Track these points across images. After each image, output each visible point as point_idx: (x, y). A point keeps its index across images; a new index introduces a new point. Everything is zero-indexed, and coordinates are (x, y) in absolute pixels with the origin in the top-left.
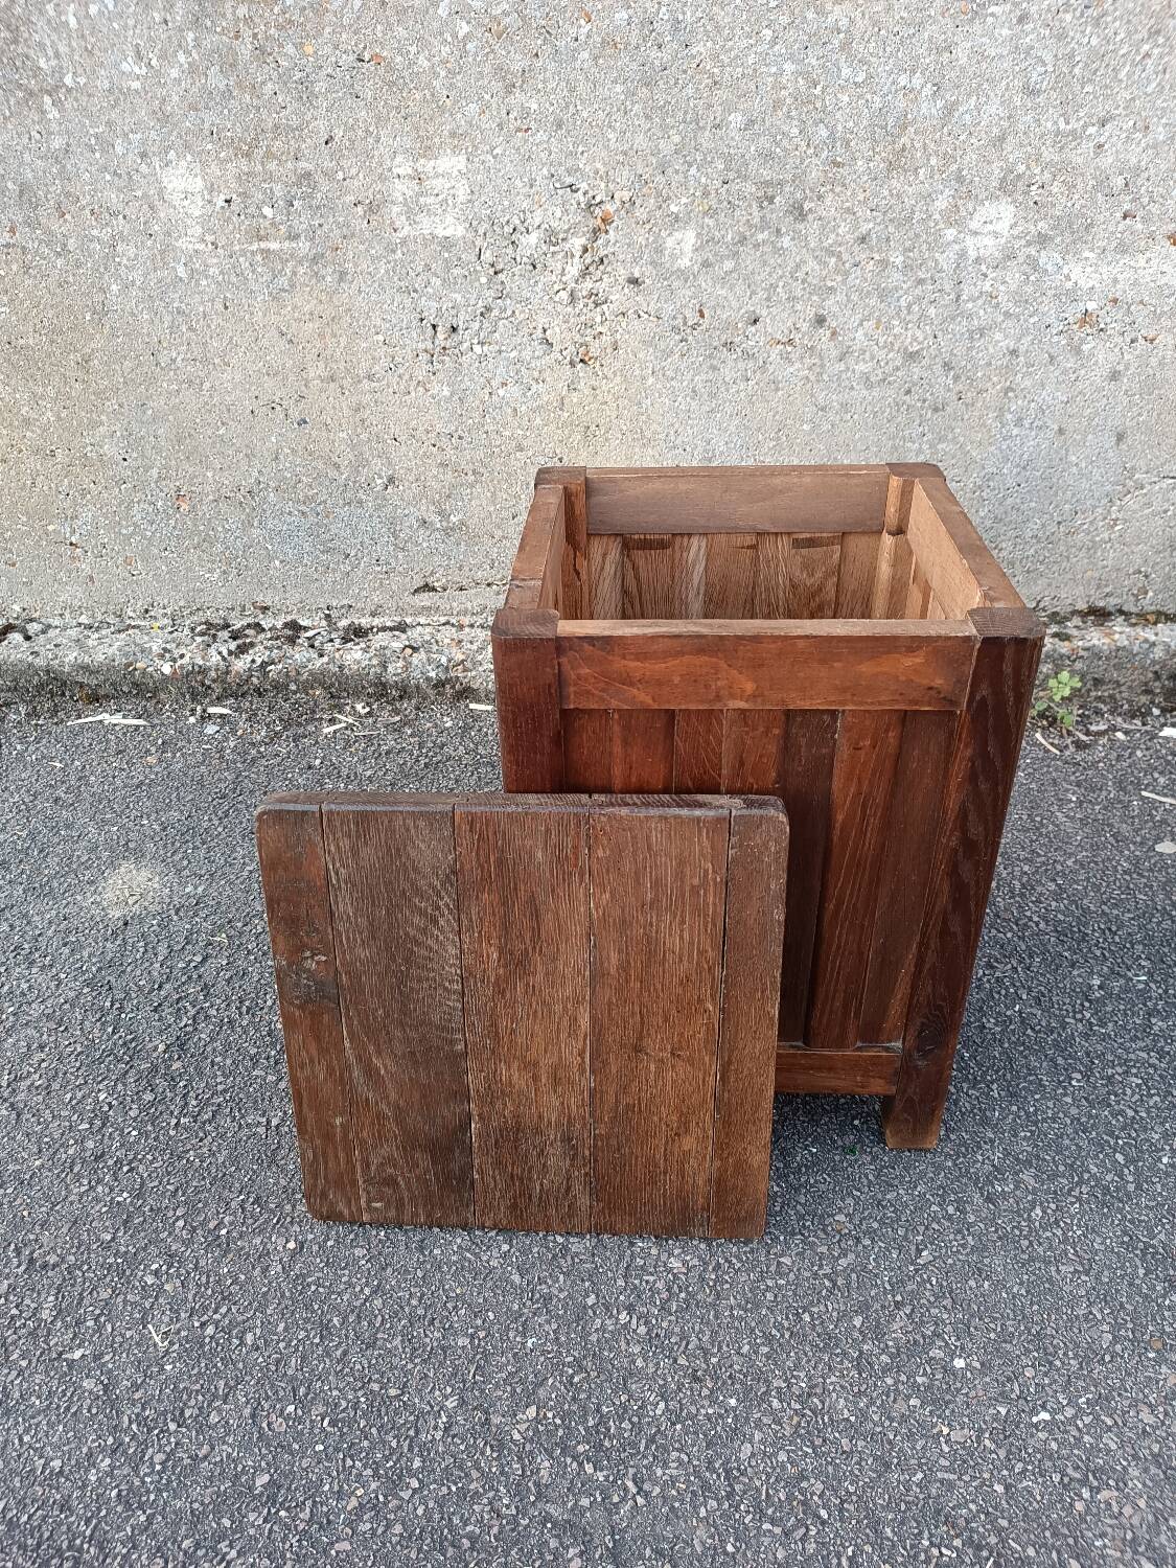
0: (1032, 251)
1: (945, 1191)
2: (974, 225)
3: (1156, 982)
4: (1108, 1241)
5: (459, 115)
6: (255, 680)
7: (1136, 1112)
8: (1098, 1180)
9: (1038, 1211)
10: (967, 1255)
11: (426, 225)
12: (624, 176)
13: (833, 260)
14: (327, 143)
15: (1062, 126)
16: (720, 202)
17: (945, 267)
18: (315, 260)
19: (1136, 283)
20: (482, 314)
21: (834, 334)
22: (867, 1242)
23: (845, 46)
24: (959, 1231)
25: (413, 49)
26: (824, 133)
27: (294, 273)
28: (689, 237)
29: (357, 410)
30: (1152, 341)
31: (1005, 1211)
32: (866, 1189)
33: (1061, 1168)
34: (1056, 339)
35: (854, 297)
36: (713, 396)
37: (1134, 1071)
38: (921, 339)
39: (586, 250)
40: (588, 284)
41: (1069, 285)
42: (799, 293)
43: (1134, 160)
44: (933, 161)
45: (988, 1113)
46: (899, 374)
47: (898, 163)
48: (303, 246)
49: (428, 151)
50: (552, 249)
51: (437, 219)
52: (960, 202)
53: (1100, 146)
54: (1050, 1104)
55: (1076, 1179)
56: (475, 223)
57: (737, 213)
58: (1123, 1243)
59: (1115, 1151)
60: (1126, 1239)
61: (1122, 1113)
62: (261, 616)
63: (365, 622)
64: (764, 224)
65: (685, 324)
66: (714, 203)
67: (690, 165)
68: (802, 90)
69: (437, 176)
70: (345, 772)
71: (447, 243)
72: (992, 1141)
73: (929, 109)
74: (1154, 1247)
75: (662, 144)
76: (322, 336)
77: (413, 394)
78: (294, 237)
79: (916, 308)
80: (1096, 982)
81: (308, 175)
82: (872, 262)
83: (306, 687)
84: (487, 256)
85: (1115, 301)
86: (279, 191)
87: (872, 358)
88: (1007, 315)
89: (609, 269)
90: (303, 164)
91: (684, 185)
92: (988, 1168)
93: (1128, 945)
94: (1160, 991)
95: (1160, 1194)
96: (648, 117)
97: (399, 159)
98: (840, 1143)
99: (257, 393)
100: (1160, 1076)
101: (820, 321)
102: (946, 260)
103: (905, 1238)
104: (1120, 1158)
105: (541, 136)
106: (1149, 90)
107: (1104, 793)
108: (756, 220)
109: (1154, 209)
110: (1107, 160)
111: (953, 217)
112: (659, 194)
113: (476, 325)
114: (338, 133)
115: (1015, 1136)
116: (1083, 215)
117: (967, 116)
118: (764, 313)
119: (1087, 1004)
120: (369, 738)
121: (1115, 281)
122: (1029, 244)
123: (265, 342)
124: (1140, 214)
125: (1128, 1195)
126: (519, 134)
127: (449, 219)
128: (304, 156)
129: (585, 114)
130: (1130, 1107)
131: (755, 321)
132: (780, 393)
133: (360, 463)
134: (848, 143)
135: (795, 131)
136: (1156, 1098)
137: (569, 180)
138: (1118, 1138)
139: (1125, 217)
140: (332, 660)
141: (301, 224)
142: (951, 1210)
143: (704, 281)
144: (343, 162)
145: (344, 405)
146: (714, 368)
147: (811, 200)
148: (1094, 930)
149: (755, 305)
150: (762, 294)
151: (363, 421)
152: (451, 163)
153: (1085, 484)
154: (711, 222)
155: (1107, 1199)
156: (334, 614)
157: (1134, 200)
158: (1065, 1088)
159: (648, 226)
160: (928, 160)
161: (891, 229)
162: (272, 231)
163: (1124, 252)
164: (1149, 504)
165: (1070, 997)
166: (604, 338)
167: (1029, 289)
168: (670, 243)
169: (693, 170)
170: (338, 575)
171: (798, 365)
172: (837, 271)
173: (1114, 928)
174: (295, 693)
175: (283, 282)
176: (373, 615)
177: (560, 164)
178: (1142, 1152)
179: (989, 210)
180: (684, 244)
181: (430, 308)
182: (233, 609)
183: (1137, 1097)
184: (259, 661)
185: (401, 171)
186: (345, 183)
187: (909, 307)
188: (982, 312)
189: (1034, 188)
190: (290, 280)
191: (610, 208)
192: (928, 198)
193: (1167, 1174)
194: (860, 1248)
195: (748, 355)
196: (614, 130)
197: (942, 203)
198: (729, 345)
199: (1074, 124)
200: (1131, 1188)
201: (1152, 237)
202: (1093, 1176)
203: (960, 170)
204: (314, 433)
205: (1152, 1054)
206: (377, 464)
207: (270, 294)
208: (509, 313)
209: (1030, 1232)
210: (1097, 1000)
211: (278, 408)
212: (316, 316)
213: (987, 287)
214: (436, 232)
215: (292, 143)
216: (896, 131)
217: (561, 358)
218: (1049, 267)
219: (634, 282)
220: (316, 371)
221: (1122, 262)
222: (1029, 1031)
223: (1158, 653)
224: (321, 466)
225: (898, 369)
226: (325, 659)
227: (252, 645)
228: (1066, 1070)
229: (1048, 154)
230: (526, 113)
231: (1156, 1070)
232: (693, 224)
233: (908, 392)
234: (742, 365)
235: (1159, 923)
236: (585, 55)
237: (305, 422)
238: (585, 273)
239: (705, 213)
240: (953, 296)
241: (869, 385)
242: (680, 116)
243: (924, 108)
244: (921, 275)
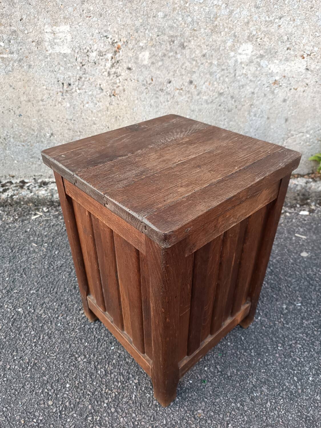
0: (258, 60)
1: (236, 397)
2: (240, 51)
3: (303, 306)
4: (293, 415)
5: (66, 12)
6: (9, 201)
7: (300, 359)
8: (289, 389)
9: (269, 404)
10: (245, 425)
11: (57, 49)
12: (124, 33)
13: (195, 62)
14: (21, 20)
15: (267, 19)
16: (156, 42)
17: (231, 65)
18: (20, 61)
19: (291, 71)
20: (79, 79)
21: (196, 87)
22: (209, 422)
24: (242, 414)
26: (190, 19)
27: (13, 65)
28: (147, 54)
29: (39, 111)
30: (296, 89)
31: (258, 404)
32: (209, 398)
33: (276, 384)
34: (266, 89)
35: (202, 75)
36: (157, 107)
37: (298, 342)
38: (223, 88)
39: (112, 58)
40: (113, 70)
41: (270, 71)
42: (184, 73)
43: (290, 31)
44: (226, 30)
45: (251, 363)
46: (217, 100)
47: (215, 30)
48: (15, 56)
49: (56, 24)
50: (101, 58)
51: (61, 47)
52: (235, 43)
53: (279, 26)
54: (271, 357)
55: (281, 389)
56: (74, 49)
57: (162, 46)
58: (298, 416)
59: (294, 376)
60: (299, 414)
61: (295, 359)
62: (12, 179)
63: (47, 180)
64: (171, 50)
65: (147, 83)
66: (154, 43)
67: (146, 30)
68: (182, 4)
69: (60, 32)
70: (37, 233)
71: (65, 55)
72: (252, 374)
73: (224, 12)
74: (309, 417)
75: (136, 22)
76: (24, 87)
77: (57, 106)
78: (12, 53)
79: (221, 78)
80: (285, 307)
81: (15, 31)
82: (207, 63)
83: (27, 203)
84: (79, 60)
85: (285, 77)
86: (5, 37)
87: (208, 94)
88: (251, 81)
89: (121, 65)
90: (13, 28)
91: (144, 36)
92: (251, 386)
93: (294, 292)
94: (305, 309)
95: (310, 393)
96: (131, 13)
97: (46, 26)
98: (200, 378)
99: (4, 106)
100: (307, 343)
101: (191, 82)
102: (231, 62)
103: (223, 419)
104: (295, 378)
105: (95, 19)
106: (295, 7)
107: (284, 235)
108: (169, 49)
109: (297, 47)
110: (282, 31)
111: (233, 48)
112: (136, 39)
113: (77, 83)
114: (24, 17)
115: (260, 371)
116: (274, 49)
117: (237, 15)
118: (173, 79)
119: (282, 316)
120: (47, 220)
121: (285, 70)
122: (257, 58)
123: (4, 89)
124: (292, 48)
125: (299, 394)
126: (87, 18)
127: (65, 47)
128: (13, 25)
129: (109, 12)
130: (298, 357)
131: (170, 82)
132: (179, 106)
133: (41, 129)
134: (198, 23)
135: (180, 19)
136: (306, 353)
137: (105, 34)
138: (294, 370)
139: (288, 49)
140: (35, 194)
141: (14, 48)
142: (239, 405)
143: (153, 69)
144: (27, 27)
145: (34, 110)
146: (157, 98)
147: (187, 42)
148: (283, 286)
149: (169, 77)
150: (172, 73)
151: (41, 115)
152: (64, 28)
153: (276, 135)
154: (154, 49)
155: (292, 397)
156: (37, 178)
157: (290, 44)
158: (276, 350)
159: (133, 50)
160: (224, 29)
161: (213, 52)
162: (4, 51)
163: (287, 61)
164: (295, 141)
165: (276, 313)
166: (120, 88)
167: (258, 72)
168: (140, 56)
169: (147, 32)
170: (37, 166)
171: (184, 97)
172: (196, 66)
173: (289, 285)
174: (23, 205)
175: (9, 68)
176: (50, 178)
177: (102, 29)
178: (303, 376)
179: (244, 46)
180: (145, 56)
181: (61, 77)
182: (2, 177)
183: (300, 353)
184: (10, 195)
185: (47, 31)
186: (28, 34)
187: (219, 78)
188: (242, 80)
189: (259, 39)
190: (12, 68)
191: (120, 44)
192: (225, 42)
193: (312, 385)
194: (207, 424)
195: (168, 93)
196: (120, 17)
197: (229, 44)
198: (162, 90)
199: (271, 18)
200: (300, 391)
201: (296, 56)
202: (287, 387)
203: (235, 33)
204: (24, 119)
205: (304, 335)
206: (47, 129)
207: (5, 72)
208: (88, 79)
209: (266, 413)
210: (285, 313)
211: (12, 111)
212: (22, 80)
213: (244, 72)
214: (61, 52)
215: (8, 20)
216: (214, 19)
217: (106, 94)
218: (264, 66)
219: (129, 69)
220: (23, 98)
221: (287, 64)
222: (263, 328)
223: (299, 188)
224: (28, 130)
225: (216, 98)
226: (32, 194)
227: (8, 189)
228: (276, 343)
229: (263, 28)
230: (89, 11)
231: (306, 341)
232: (148, 50)
233: (220, 106)
234: (166, 96)
235: (303, 283)
237: (21, 115)
238: (113, 66)
239: (152, 46)
240: (233, 75)
241: (207, 103)
242: (142, 13)
243: (223, 13)
244: (223, 67)
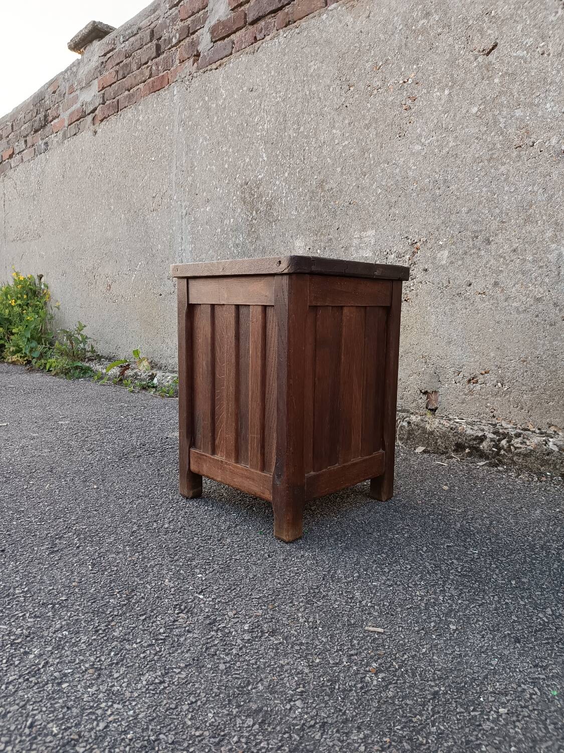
5: (375, 217)
11: (361, 253)
12: (424, 232)
13: (502, 259)
14: (337, 229)
16: (458, 239)
17: (552, 260)
21: (503, 290)
23: (506, 180)
25: (364, 199)
26: (497, 211)
28: (446, 253)
36: (452, 315)
38: (542, 292)
39: (409, 259)
42: (488, 273)
44: (544, 218)
46: (532, 307)
47: (529, 219)
49: (364, 230)
51: (365, 251)
52: (558, 233)
56: (375, 252)
57: (464, 243)
64: (474, 247)
65: (443, 286)
66: (455, 240)
67: (447, 227)
68: (489, 197)
69: (366, 237)
71: (366, 259)
73: (542, 198)
75: (438, 221)
79: (539, 279)
81: (331, 239)
82: (519, 260)
86: (322, 244)
87: (520, 300)
89: (417, 266)
91: (445, 234)
96: (433, 212)
97: (356, 232)
101: (496, 284)
102: (552, 257)
105: (399, 222)
108: (471, 246)
112: (436, 238)
114: (341, 226)
118: (474, 281)
126: (392, 222)
127: (368, 251)
128: (331, 234)
129: (413, 213)
131: (470, 285)
132: (480, 315)
134: (508, 214)
135: (487, 212)
137: (406, 235)
141: (327, 254)
143: (451, 269)
144: (341, 235)
146: (453, 304)
147: (493, 236)
149: (469, 278)
150: (473, 274)
152: (371, 232)
154: (454, 247)
159: (431, 250)
160: (542, 217)
161: (527, 246)
166: (413, 291)
168: (439, 255)
169: (448, 229)
171: (487, 303)
172: (504, 264)
177: (404, 230)
180: (444, 256)
185: (356, 236)
186: (341, 241)
187: (536, 278)
191: (419, 244)
192: (542, 232)
195: (467, 299)
196: (422, 217)
197: (549, 234)
198: (459, 294)
203: (556, 220)
215: (328, 230)
216: (528, 207)
219: (425, 270)
225: (532, 305)
230: (394, 215)
232: (447, 248)
233: (537, 316)
234: (464, 302)
236: (415, 194)
239: (452, 244)
240: (556, 273)
241: (518, 312)
242: (444, 210)
243: (539, 198)
244: (541, 264)
